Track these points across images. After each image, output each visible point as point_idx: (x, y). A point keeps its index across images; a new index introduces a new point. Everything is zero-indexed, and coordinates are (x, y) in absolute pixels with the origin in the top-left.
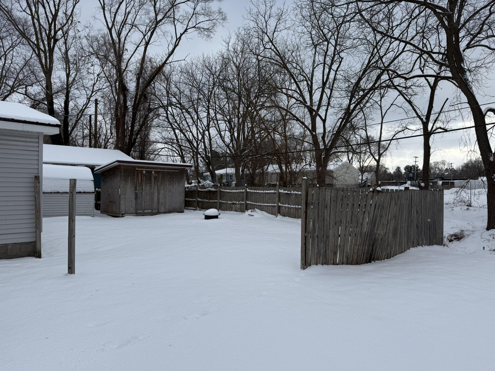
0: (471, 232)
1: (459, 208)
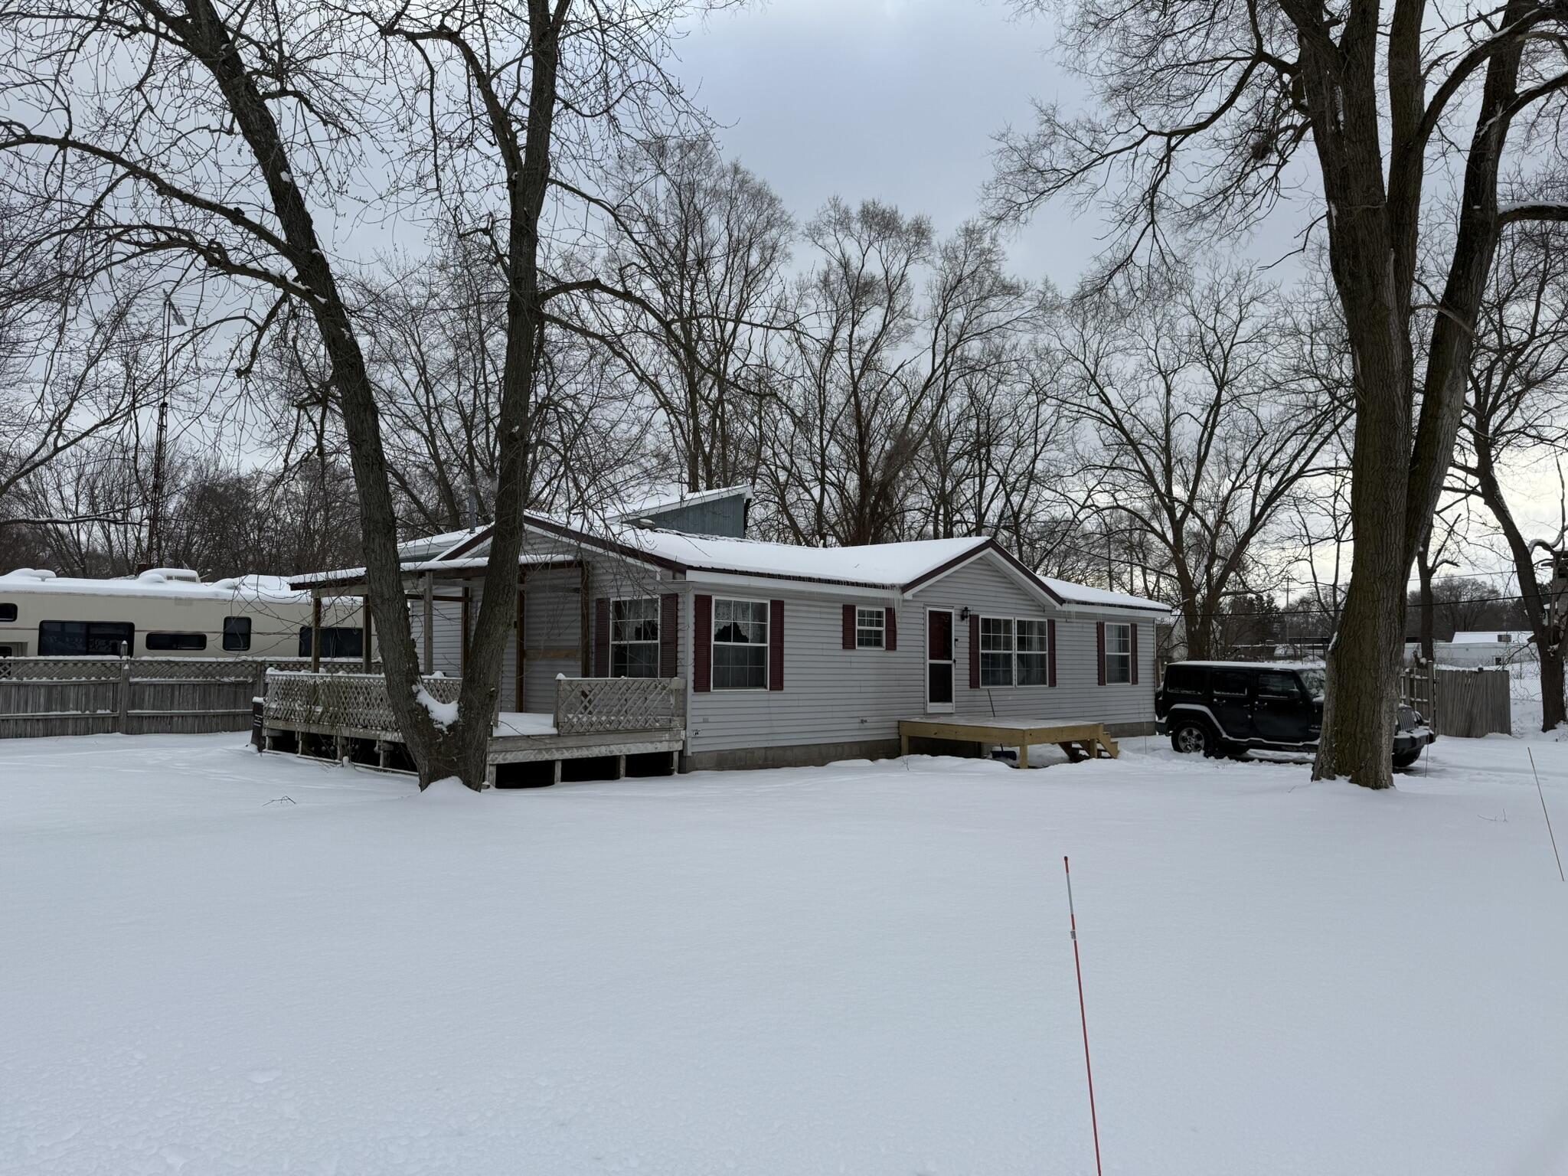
0: (1528, 734)
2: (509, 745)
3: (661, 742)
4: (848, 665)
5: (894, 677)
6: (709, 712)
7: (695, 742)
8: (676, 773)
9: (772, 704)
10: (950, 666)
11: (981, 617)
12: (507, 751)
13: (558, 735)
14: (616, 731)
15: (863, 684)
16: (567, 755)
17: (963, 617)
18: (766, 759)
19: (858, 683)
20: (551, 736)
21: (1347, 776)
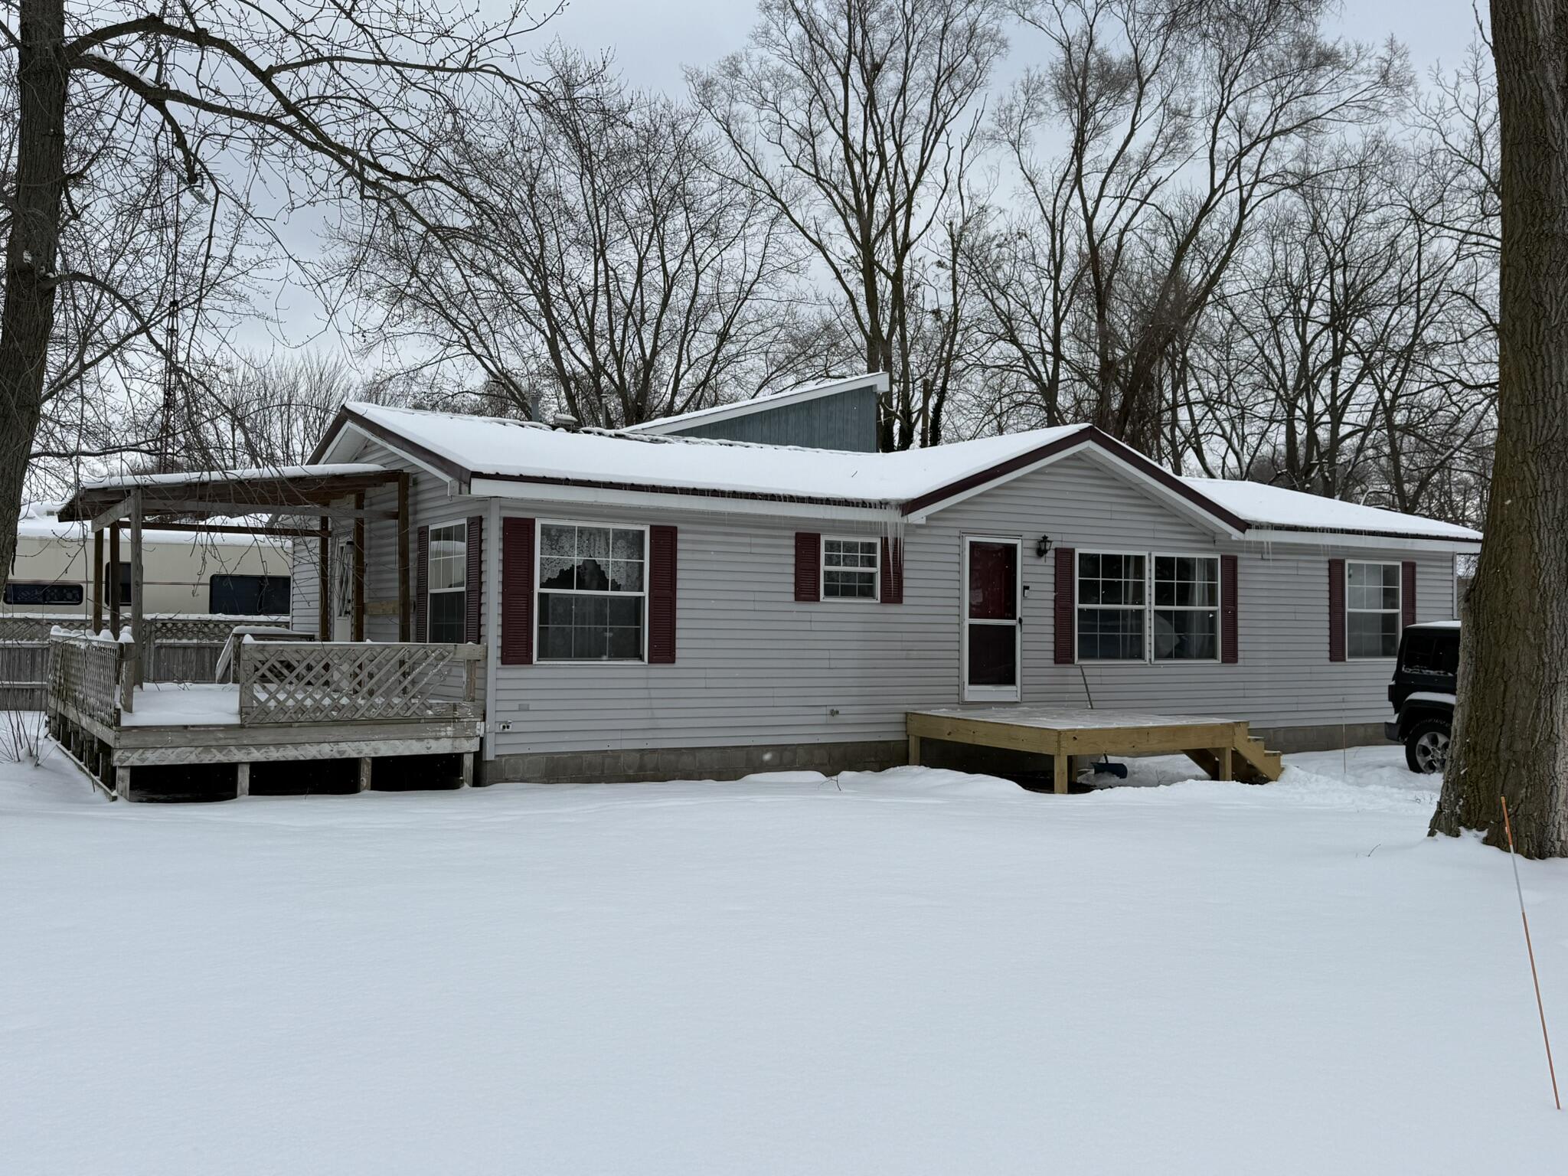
2: (150, 739)
3: (437, 738)
4: (807, 626)
5: (898, 645)
6: (530, 695)
7: (502, 740)
8: (466, 786)
9: (652, 683)
10: (1013, 628)
11: (1078, 552)
12: (146, 748)
13: (241, 726)
14: (352, 722)
15: (834, 654)
16: (258, 756)
17: (1041, 552)
18: (642, 767)
19: (826, 654)
20: (227, 728)
21: (1481, 829)
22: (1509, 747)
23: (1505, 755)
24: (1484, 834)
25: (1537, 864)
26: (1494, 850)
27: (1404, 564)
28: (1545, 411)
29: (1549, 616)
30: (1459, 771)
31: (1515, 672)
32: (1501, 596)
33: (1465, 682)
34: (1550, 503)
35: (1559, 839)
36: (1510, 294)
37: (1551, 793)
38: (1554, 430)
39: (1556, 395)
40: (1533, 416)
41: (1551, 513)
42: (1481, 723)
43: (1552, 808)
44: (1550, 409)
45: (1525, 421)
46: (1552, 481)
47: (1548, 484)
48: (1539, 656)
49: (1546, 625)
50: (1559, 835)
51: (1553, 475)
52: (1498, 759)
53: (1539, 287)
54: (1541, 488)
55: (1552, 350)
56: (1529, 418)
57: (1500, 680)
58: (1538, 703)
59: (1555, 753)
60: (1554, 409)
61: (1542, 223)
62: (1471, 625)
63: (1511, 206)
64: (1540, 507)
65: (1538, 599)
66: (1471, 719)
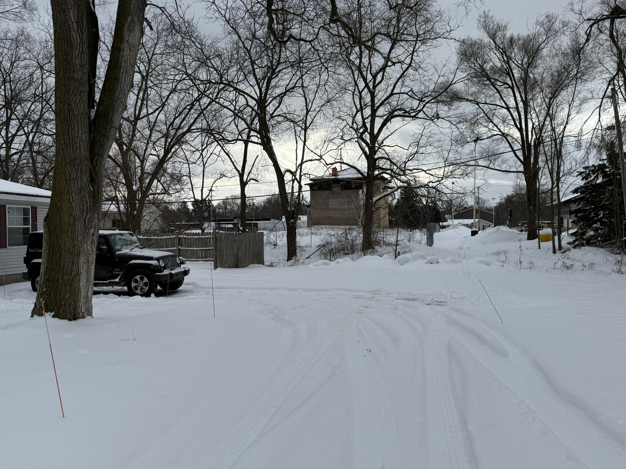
0: (277, 264)
1: (268, 247)
21: (51, 312)
22: (62, 278)
23: (60, 282)
24: (53, 313)
25: (73, 323)
26: (57, 319)
27: (32, 207)
28: (73, 147)
29: (77, 226)
30: (43, 289)
31: (64, 249)
32: (58, 219)
33: (45, 254)
34: (76, 183)
35: (81, 312)
36: (59, 99)
37: (78, 294)
38: (76, 155)
39: (77, 141)
40: (68, 148)
41: (76, 187)
42: (51, 270)
43: (79, 300)
44: (75, 147)
45: (65, 150)
46: (76, 175)
47: (75, 175)
48: (73, 242)
49: (76, 230)
50: (81, 310)
51: (77, 172)
52: (58, 283)
53: (69, 98)
54: (72, 177)
55: (75, 123)
56: (67, 149)
57: (58, 252)
58: (73, 260)
59: (80, 279)
60: (76, 146)
61: (70, 73)
62: (47, 231)
63: (58, 64)
64: (72, 185)
65: (72, 220)
66: (47, 268)
